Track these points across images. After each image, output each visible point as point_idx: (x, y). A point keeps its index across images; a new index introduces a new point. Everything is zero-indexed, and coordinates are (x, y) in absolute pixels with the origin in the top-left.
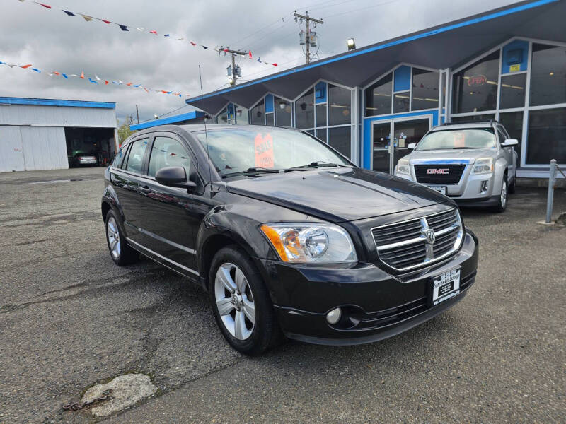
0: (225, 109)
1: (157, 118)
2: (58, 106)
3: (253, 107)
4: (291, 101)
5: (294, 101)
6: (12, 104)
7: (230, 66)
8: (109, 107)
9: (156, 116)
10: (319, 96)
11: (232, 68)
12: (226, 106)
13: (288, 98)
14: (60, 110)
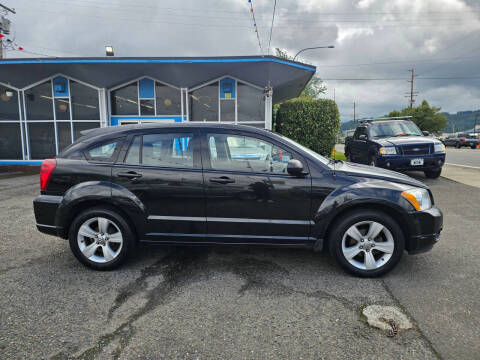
4: (18, 90)
5: (23, 90)
10: (60, 89)
13: (16, 86)
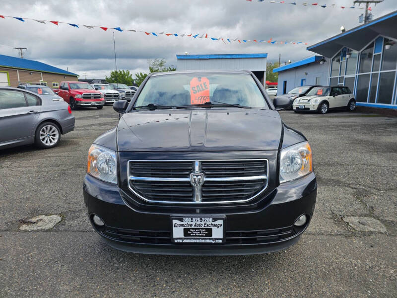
0: (340, 53)
1: (290, 63)
2: (233, 58)
3: (364, 49)
6: (209, 59)
7: (362, 15)
8: (263, 57)
9: (290, 61)
11: (364, 16)
12: (341, 50)
14: (233, 60)
